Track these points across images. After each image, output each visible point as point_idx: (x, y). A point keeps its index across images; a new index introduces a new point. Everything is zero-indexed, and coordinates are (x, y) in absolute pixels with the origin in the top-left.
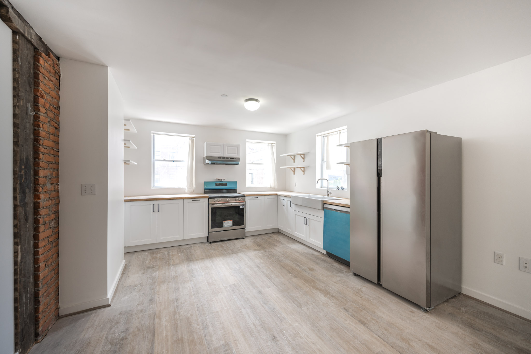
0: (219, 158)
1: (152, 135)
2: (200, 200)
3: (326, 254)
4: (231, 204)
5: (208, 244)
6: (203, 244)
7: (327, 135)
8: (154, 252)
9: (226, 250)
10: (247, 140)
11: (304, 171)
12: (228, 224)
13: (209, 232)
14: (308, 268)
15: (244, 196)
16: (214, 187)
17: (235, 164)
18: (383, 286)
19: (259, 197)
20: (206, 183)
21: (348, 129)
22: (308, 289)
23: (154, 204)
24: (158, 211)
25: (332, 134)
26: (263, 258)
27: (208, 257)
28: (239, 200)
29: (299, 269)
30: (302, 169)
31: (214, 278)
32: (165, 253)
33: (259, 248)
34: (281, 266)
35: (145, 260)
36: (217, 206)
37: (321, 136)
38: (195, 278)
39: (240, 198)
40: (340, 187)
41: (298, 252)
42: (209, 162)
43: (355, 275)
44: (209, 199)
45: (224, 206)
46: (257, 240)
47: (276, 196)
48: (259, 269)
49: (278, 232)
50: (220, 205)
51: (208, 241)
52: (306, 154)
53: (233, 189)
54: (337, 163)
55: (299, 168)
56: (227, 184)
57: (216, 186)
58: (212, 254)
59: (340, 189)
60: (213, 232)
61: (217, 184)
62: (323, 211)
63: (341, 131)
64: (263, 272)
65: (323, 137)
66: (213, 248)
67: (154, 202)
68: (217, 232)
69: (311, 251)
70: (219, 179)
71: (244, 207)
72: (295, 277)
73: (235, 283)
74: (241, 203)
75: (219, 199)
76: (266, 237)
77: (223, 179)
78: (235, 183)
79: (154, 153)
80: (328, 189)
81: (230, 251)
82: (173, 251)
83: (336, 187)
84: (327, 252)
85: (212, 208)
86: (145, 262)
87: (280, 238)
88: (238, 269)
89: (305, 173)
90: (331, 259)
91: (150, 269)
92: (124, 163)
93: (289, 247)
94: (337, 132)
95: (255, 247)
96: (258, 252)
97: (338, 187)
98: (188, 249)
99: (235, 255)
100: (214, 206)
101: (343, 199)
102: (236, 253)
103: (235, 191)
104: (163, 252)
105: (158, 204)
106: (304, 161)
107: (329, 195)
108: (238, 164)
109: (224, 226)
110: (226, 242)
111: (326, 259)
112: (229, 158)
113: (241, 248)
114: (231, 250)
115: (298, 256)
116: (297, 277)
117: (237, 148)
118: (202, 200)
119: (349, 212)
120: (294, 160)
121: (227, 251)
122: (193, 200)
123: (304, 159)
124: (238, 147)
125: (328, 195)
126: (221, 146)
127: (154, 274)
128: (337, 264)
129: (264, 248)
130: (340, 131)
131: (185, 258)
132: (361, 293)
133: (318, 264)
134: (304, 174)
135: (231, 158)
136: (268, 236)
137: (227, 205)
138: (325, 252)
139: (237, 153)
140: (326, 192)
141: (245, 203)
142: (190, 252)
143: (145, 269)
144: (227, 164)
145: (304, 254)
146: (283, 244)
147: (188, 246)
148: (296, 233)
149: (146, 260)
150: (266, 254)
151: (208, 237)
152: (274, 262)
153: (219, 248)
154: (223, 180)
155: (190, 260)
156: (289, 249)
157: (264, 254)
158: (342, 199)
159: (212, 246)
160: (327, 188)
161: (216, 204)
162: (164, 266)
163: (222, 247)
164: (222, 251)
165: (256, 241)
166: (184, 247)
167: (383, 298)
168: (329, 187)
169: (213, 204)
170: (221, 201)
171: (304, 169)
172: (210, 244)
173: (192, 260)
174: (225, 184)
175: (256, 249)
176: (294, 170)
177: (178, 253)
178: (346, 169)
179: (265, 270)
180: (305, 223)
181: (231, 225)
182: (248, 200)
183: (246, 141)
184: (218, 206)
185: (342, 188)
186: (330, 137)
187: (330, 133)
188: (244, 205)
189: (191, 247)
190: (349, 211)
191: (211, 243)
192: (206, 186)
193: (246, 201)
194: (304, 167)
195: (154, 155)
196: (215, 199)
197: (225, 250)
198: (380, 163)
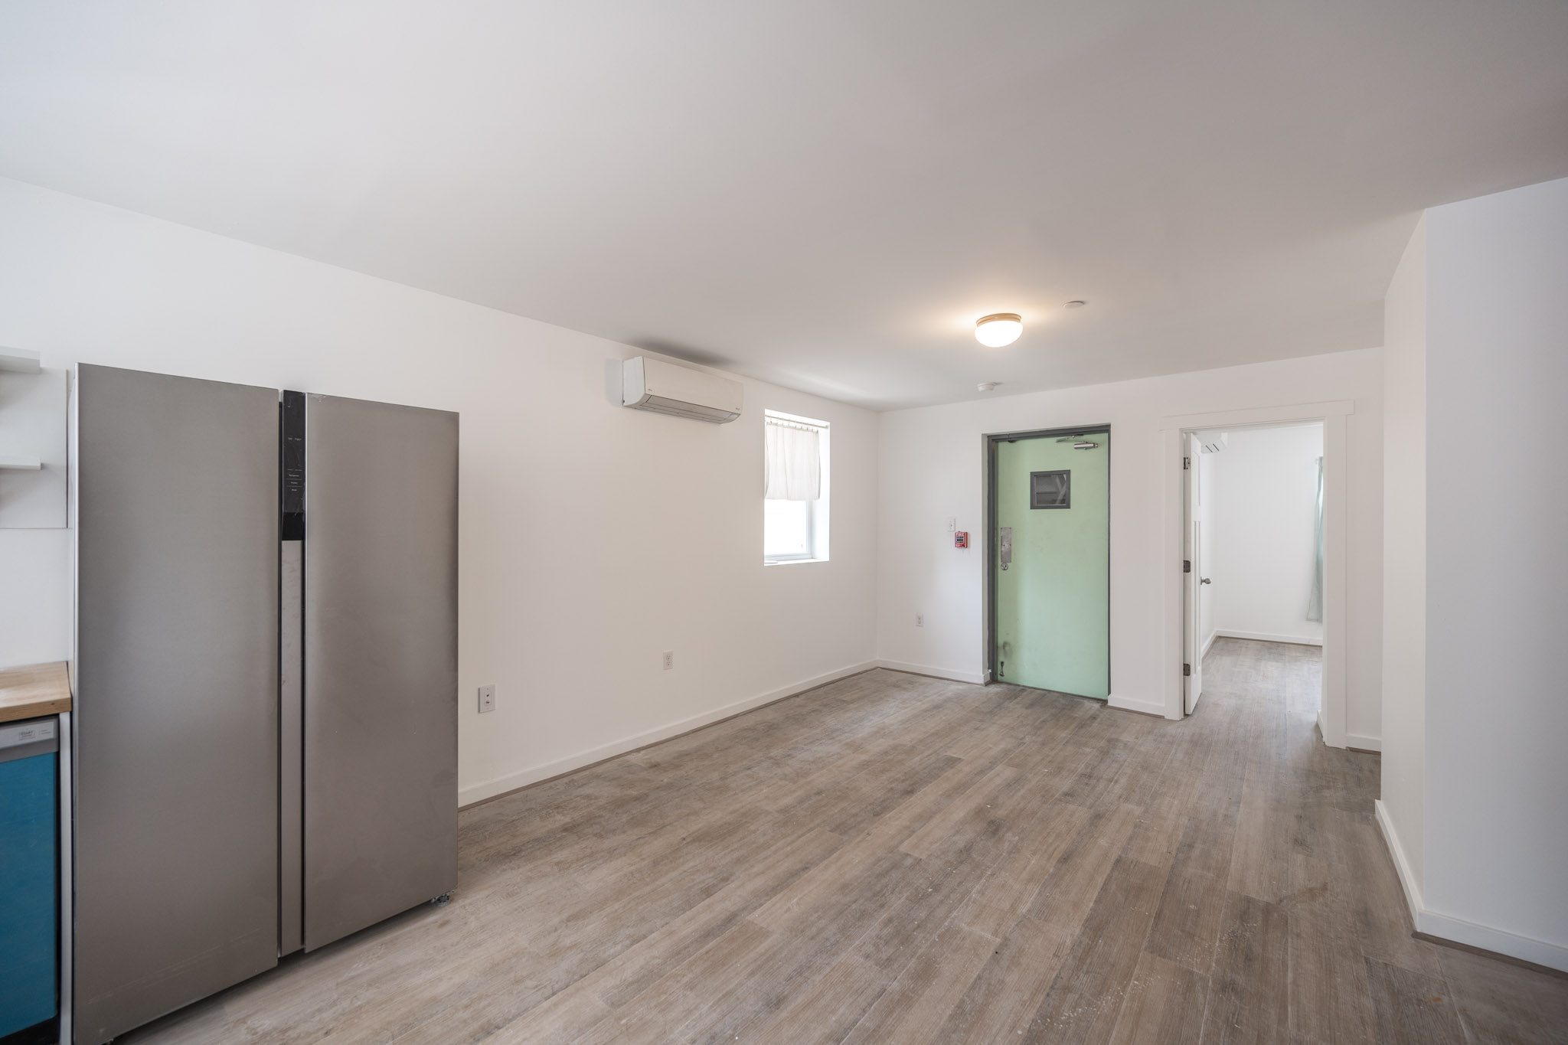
198: (294, 488)
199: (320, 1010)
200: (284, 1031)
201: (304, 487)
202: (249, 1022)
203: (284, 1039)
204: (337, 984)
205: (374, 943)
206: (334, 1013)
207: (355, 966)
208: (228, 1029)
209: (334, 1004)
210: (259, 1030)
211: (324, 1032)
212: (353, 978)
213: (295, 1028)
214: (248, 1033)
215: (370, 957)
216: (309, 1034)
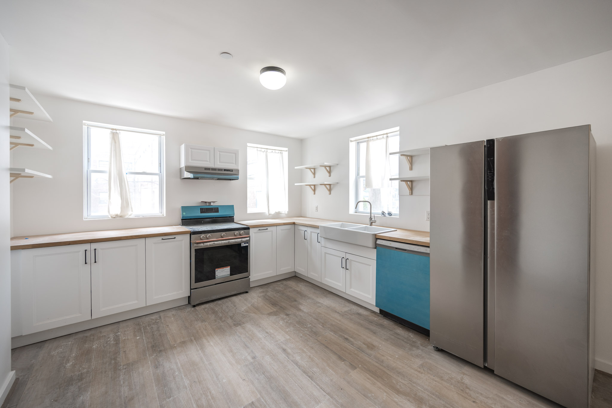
0: (206, 169)
1: (85, 128)
2: (175, 238)
3: (379, 313)
4: (228, 241)
5: (190, 309)
6: (181, 309)
7: (367, 139)
8: (86, 337)
9: (223, 319)
10: (249, 144)
11: (330, 190)
12: (223, 272)
13: (191, 289)
14: (364, 344)
15: (248, 228)
16: (198, 214)
17: (231, 180)
18: (495, 373)
19: (270, 229)
20: (184, 209)
21: (400, 130)
22: (385, 394)
23: (86, 251)
24: (95, 262)
25: (374, 138)
26: (287, 330)
27: (193, 338)
28: (240, 235)
29: (352, 349)
30: (328, 186)
31: (210, 393)
32: (109, 338)
33: (275, 310)
34: (322, 343)
35: (65, 362)
36: (205, 246)
37: (355, 142)
38: (170, 397)
39: (242, 232)
40: (386, 212)
41: (336, 312)
42: (191, 175)
43: (439, 350)
44: (192, 236)
45: (216, 245)
46: (269, 294)
47: (293, 225)
48: (287, 356)
49: (295, 277)
50: (210, 244)
51: (189, 303)
52: (333, 166)
53: (227, 217)
54: (391, 179)
55: (323, 185)
56: (218, 210)
57: (201, 212)
58: (200, 329)
59: (387, 215)
60: (198, 288)
61: (203, 210)
62: (376, 249)
63: (389, 135)
64: (297, 364)
65: (358, 143)
66: (200, 316)
67: (87, 246)
68: (204, 287)
69: (354, 308)
70: (206, 202)
71: (247, 245)
72: (354, 367)
73: (254, 400)
74: (243, 239)
75: (209, 235)
76: (280, 287)
77: (212, 202)
78: (232, 207)
79: (88, 159)
80: (371, 216)
81: (230, 321)
82: (125, 331)
83: (380, 212)
84: (381, 310)
85: (196, 251)
86: (65, 367)
87: (302, 287)
88: (252, 361)
89: (332, 192)
90: (388, 320)
91: (72, 385)
92: (10, 173)
93: (319, 303)
94: (382, 136)
95: (269, 307)
96: (275, 317)
97: (384, 212)
98: (154, 324)
99: (239, 328)
100: (200, 246)
101: (398, 230)
102: (240, 325)
103: (230, 219)
104: (105, 336)
105: (95, 250)
106: (330, 176)
107: (373, 223)
108: (237, 179)
109: (216, 276)
110: (220, 302)
111: (380, 321)
112: (222, 169)
113: (247, 312)
114: (231, 318)
115: (340, 321)
116: (355, 368)
117: (234, 155)
118: (178, 237)
119: (429, 254)
120: (314, 174)
121: (225, 321)
122: (162, 239)
123: (330, 172)
124: (236, 153)
125: (371, 225)
126: (209, 151)
127: (81, 398)
128: (401, 329)
129: (282, 309)
130: (387, 134)
131: (150, 346)
132: (468, 391)
133: (375, 333)
134: (330, 194)
135: (225, 170)
136: (282, 284)
137: (222, 244)
138: (377, 310)
139: (234, 163)
140: (368, 220)
141: (249, 238)
142: (158, 330)
143: (60, 388)
144: (219, 179)
145: (346, 315)
146: (309, 298)
147: (154, 317)
148: (326, 279)
149: (68, 361)
150: (289, 321)
151: (189, 296)
152: (308, 336)
153: (210, 316)
154: (212, 204)
155: (159, 349)
156: (320, 307)
157: (287, 322)
158: (396, 230)
159: (197, 313)
160: (370, 213)
161: (203, 243)
162: (105, 372)
163: (214, 312)
164: (215, 321)
165: (268, 296)
166: (147, 319)
167: (505, 397)
168: (372, 211)
169: (198, 243)
170: (212, 238)
171: (330, 188)
172: (193, 309)
173: (162, 348)
174: (216, 210)
175: (271, 313)
176: (314, 188)
177: (135, 336)
178: (398, 187)
179: (298, 358)
180: (344, 266)
181: (228, 275)
182: (254, 234)
183: (247, 146)
184: (207, 246)
185: (390, 214)
186: (371, 144)
187: (371, 137)
188: (248, 242)
189: (160, 317)
190: (429, 252)
191: (194, 306)
192: (184, 214)
193: (251, 234)
194: (330, 185)
195: (88, 162)
196: (202, 236)
197: (221, 319)
198: (490, 179)
199: (481, 394)
200: (467, 388)
201: (494, 178)
202: (465, 376)
203: (464, 389)
204: (496, 394)
205: (527, 398)
206: (483, 400)
207: (509, 396)
208: (459, 372)
209: (487, 398)
210: (463, 380)
211: (474, 400)
212: (503, 398)
213: (470, 390)
214: (461, 378)
215: (517, 400)
216: (470, 396)
